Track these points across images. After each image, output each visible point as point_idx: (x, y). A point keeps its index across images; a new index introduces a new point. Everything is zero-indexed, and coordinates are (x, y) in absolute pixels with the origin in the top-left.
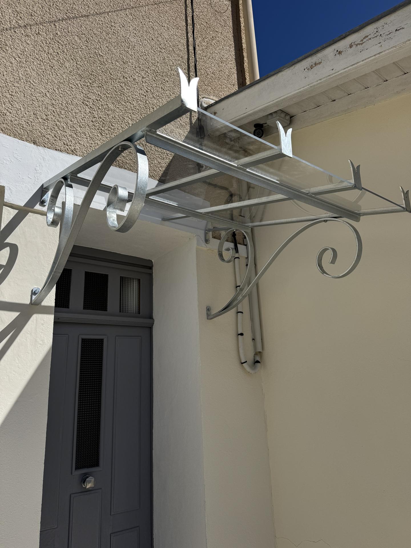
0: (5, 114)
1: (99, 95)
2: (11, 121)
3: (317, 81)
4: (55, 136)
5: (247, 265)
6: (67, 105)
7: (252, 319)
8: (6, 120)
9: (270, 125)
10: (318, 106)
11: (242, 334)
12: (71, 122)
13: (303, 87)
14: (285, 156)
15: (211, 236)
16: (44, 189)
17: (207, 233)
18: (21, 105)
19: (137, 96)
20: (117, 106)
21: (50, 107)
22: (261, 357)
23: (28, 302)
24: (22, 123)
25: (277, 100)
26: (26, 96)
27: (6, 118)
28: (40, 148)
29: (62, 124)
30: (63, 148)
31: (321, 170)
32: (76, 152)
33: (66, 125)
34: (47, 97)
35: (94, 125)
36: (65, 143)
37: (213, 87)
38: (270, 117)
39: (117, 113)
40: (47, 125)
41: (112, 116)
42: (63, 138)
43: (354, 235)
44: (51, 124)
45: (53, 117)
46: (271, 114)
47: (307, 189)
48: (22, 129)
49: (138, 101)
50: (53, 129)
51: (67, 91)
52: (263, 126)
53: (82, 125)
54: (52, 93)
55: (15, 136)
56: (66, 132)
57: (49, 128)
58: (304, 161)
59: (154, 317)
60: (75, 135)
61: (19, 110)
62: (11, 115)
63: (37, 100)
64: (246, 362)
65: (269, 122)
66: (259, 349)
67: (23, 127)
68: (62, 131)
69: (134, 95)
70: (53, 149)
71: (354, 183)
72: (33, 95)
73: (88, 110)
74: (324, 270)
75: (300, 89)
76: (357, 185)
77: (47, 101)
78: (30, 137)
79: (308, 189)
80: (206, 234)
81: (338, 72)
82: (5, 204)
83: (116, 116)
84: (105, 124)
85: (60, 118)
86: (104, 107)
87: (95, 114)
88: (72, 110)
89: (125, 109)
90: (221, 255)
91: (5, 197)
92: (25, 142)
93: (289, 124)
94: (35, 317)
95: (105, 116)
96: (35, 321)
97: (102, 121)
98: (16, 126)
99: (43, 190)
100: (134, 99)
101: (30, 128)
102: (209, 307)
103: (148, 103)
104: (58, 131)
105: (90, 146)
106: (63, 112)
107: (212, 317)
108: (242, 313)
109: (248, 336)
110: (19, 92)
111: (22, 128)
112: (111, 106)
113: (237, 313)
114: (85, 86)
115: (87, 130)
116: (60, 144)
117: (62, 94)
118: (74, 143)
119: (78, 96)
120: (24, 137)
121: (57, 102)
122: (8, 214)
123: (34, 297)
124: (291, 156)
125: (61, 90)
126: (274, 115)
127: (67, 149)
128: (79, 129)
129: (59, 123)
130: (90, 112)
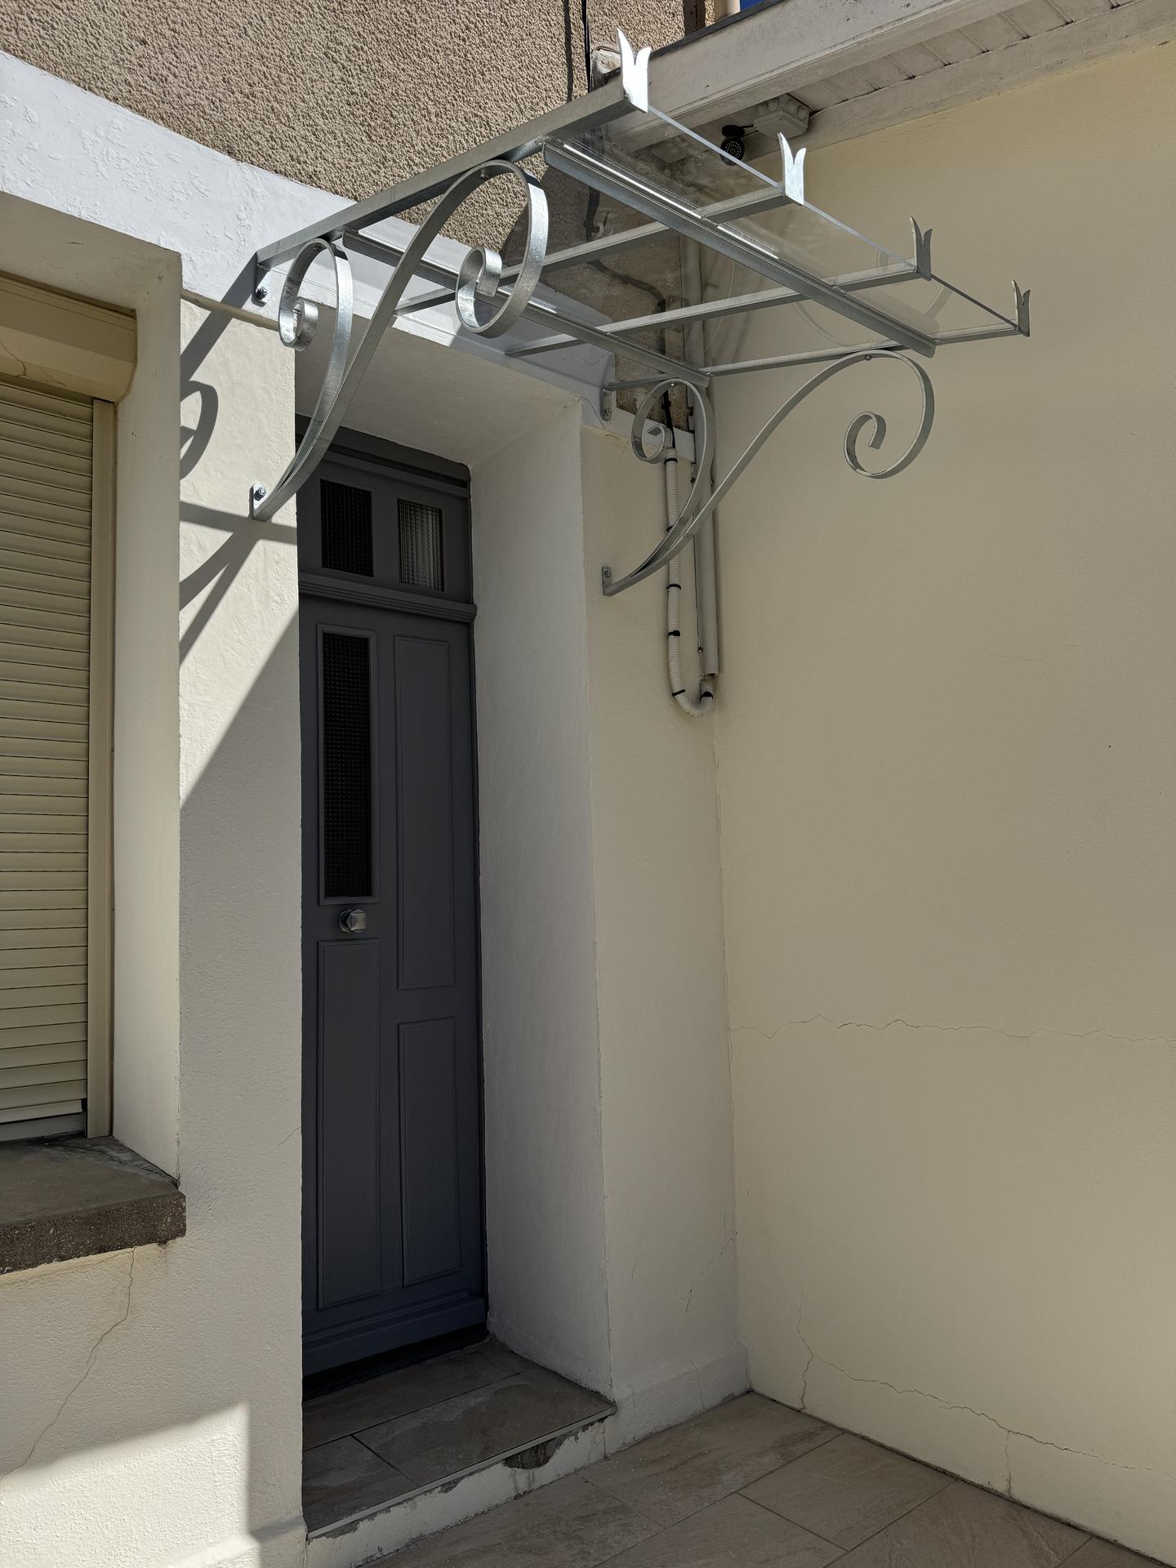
0: (166, 80)
1: (360, 35)
2: (179, 97)
3: (873, 31)
4: (272, 137)
5: (693, 480)
6: (291, 59)
7: (699, 607)
8: (169, 94)
9: (761, 131)
10: (876, 90)
11: (676, 633)
12: (302, 104)
13: (842, 43)
14: (790, 201)
15: (614, 404)
16: (260, 264)
17: (605, 394)
18: (196, 57)
19: (444, 41)
20: (402, 66)
21: (257, 65)
22: (715, 688)
23: (246, 513)
24: (202, 103)
25: (781, 71)
26: (204, 33)
27: (169, 89)
28: (245, 166)
29: (285, 108)
30: (289, 168)
31: (855, 233)
32: (319, 179)
33: (292, 110)
34: (248, 38)
35: (353, 114)
36: (295, 157)
37: (623, 20)
38: (761, 110)
39: (401, 84)
40: (252, 108)
41: (390, 90)
42: (288, 144)
43: (920, 385)
44: (260, 106)
45: (264, 89)
46: (766, 103)
47: (830, 278)
48: (203, 118)
49: (448, 52)
50: (266, 120)
51: (289, 23)
52: (744, 132)
53: (328, 112)
54: (258, 26)
55: (189, 134)
56: (293, 128)
57: (259, 116)
58: (824, 215)
59: (476, 601)
60: (313, 137)
61: (193, 69)
62: (176, 81)
63: (227, 46)
64: (683, 691)
65: (760, 124)
66: (713, 670)
67: (204, 112)
68: (285, 125)
69: (439, 38)
70: (270, 169)
71: (916, 264)
72: (220, 31)
73: (338, 74)
74: (858, 463)
75: (835, 46)
76: (923, 271)
77: (249, 47)
78: (221, 137)
79: (834, 278)
80: (603, 397)
81: (919, 12)
82: (184, 293)
83: (400, 92)
84: (376, 111)
85: (279, 92)
86: (373, 67)
87: (353, 84)
88: (303, 73)
89: (421, 75)
90: (638, 446)
91: (183, 279)
92: (210, 150)
93: (805, 131)
94: (261, 545)
95: (375, 92)
96: (262, 554)
97: (371, 103)
98: (190, 109)
99: (257, 268)
100: (439, 49)
101: (217, 116)
102: (608, 568)
103: (470, 59)
104: (277, 126)
105: (347, 167)
106: (285, 76)
107: (614, 588)
108: (679, 587)
109: (689, 639)
110: (188, 24)
111: (201, 114)
112: (388, 65)
113: (668, 588)
114: (329, 9)
115: (338, 125)
116: (283, 157)
117: (280, 30)
118: (313, 157)
119: (314, 37)
120: (207, 138)
121: (271, 51)
122: (192, 320)
123: (257, 504)
124: (801, 201)
125: (277, 20)
126: (773, 107)
127: (299, 170)
128: (320, 121)
129: (278, 106)
130: (342, 80)
